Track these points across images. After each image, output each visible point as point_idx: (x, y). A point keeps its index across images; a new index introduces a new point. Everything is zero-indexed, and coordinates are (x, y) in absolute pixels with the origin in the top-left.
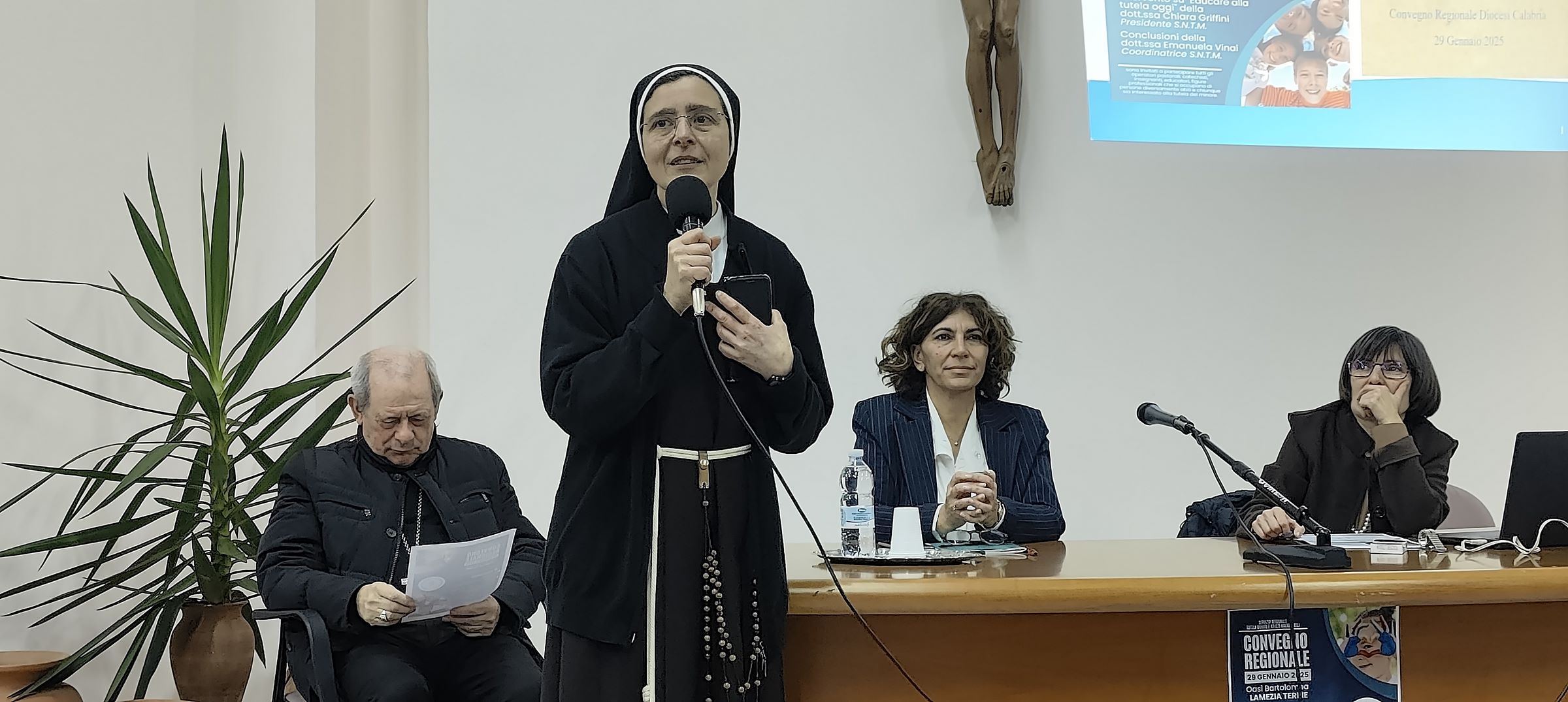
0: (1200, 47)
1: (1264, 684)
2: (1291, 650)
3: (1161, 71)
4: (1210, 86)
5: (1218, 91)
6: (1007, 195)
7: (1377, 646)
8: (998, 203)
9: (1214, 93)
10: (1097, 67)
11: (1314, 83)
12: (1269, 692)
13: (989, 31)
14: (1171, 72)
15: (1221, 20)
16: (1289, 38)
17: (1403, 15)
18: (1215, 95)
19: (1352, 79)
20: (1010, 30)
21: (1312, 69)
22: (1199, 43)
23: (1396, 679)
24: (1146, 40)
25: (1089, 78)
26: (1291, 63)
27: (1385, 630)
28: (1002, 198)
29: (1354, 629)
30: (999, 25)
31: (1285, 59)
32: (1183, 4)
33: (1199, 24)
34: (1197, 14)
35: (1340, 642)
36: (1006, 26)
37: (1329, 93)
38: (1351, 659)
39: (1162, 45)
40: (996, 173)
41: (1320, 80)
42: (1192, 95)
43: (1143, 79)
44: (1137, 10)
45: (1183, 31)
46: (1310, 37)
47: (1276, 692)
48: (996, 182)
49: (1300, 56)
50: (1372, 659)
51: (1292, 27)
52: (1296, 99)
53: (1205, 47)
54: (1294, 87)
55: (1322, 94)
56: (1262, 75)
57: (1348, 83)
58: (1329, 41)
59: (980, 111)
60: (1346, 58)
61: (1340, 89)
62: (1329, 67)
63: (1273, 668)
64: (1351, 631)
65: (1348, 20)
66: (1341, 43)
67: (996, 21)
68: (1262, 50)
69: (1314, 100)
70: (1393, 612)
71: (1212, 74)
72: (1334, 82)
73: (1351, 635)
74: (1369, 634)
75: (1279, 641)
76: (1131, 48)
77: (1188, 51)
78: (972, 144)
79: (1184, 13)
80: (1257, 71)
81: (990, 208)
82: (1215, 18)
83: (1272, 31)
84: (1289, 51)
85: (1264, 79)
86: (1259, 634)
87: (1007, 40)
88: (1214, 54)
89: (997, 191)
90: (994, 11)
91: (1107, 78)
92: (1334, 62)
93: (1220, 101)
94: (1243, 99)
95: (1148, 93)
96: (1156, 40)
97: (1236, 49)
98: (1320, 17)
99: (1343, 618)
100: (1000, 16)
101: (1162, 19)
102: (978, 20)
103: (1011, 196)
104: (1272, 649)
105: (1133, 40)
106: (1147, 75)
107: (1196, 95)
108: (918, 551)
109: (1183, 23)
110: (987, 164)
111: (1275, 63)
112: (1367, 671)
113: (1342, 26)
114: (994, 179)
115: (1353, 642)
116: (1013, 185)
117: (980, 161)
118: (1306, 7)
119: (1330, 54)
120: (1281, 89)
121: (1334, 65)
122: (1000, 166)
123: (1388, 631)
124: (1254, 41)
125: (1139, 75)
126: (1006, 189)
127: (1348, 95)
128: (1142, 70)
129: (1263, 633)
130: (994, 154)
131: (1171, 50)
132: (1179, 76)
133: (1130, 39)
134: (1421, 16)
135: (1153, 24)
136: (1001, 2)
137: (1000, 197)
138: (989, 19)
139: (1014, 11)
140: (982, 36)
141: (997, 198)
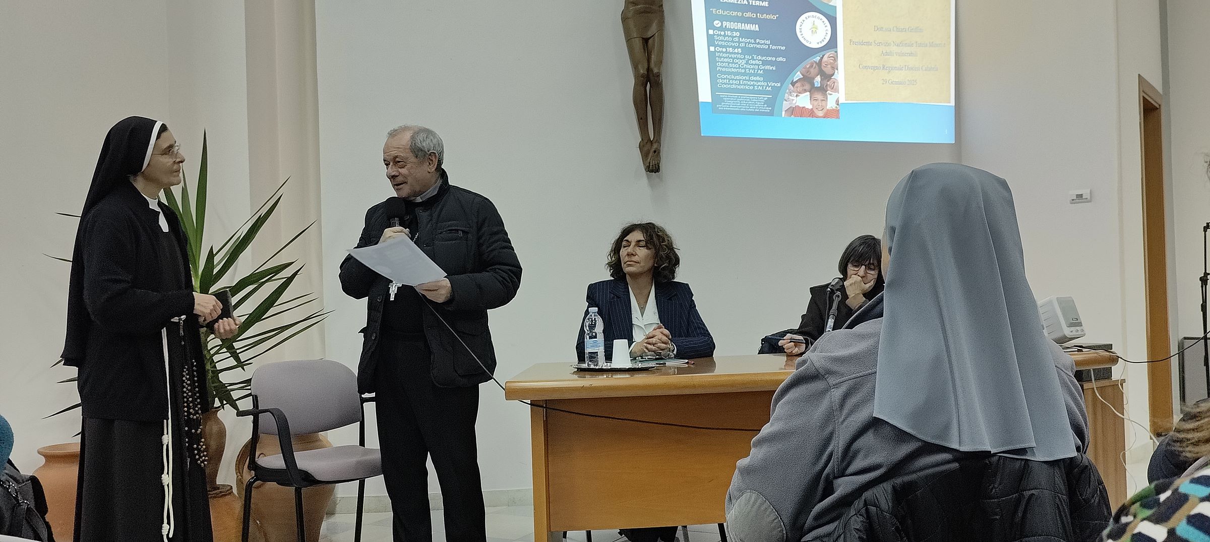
0: (759, 83)
3: (739, 97)
4: (766, 106)
5: (770, 108)
6: (657, 167)
8: (652, 171)
9: (768, 109)
10: (705, 94)
11: (820, 104)
13: (646, 72)
14: (745, 97)
15: (771, 68)
16: (807, 79)
17: (866, 67)
18: (769, 111)
19: (840, 102)
20: (658, 73)
21: (819, 96)
22: (759, 81)
24: (731, 79)
25: (700, 101)
26: (808, 93)
30: (652, 71)
31: (805, 91)
32: (751, 59)
33: (759, 71)
34: (759, 65)
36: (655, 71)
37: (828, 110)
39: (740, 82)
40: (651, 154)
41: (824, 103)
42: (756, 110)
43: (730, 101)
44: (726, 62)
45: (750, 75)
46: (818, 79)
48: (650, 159)
49: (813, 90)
51: (808, 74)
52: (811, 114)
53: (763, 83)
54: (809, 107)
55: (825, 111)
56: (793, 100)
57: (838, 104)
58: (828, 81)
59: (641, 119)
60: (837, 91)
61: (834, 108)
62: (828, 96)
65: (837, 70)
66: (834, 83)
67: (650, 68)
68: (793, 86)
69: (821, 114)
71: (767, 98)
72: (831, 104)
76: (724, 84)
77: (754, 85)
79: (751, 64)
80: (790, 97)
81: (647, 174)
82: (767, 67)
83: (798, 76)
84: (807, 87)
85: (794, 102)
87: (656, 78)
88: (768, 87)
89: (651, 165)
90: (649, 62)
91: (711, 101)
92: (831, 93)
93: (771, 114)
94: (783, 113)
95: (733, 109)
96: (736, 80)
97: (779, 85)
98: (822, 67)
100: (652, 65)
101: (739, 68)
103: (659, 166)
105: (724, 79)
106: (732, 99)
107: (758, 110)
108: (629, 364)
109: (751, 70)
110: (646, 149)
111: (800, 93)
113: (834, 73)
114: (649, 157)
116: (660, 161)
117: (641, 147)
119: (829, 88)
120: (803, 107)
121: (831, 94)
122: (652, 150)
125: (728, 99)
126: (656, 163)
127: (838, 110)
128: (729, 96)
130: (649, 144)
131: (745, 85)
132: (749, 100)
133: (722, 79)
134: (875, 68)
135: (734, 70)
136: (653, 56)
137: (653, 168)
138: (646, 66)
139: (660, 62)
140: (642, 76)
141: (650, 168)
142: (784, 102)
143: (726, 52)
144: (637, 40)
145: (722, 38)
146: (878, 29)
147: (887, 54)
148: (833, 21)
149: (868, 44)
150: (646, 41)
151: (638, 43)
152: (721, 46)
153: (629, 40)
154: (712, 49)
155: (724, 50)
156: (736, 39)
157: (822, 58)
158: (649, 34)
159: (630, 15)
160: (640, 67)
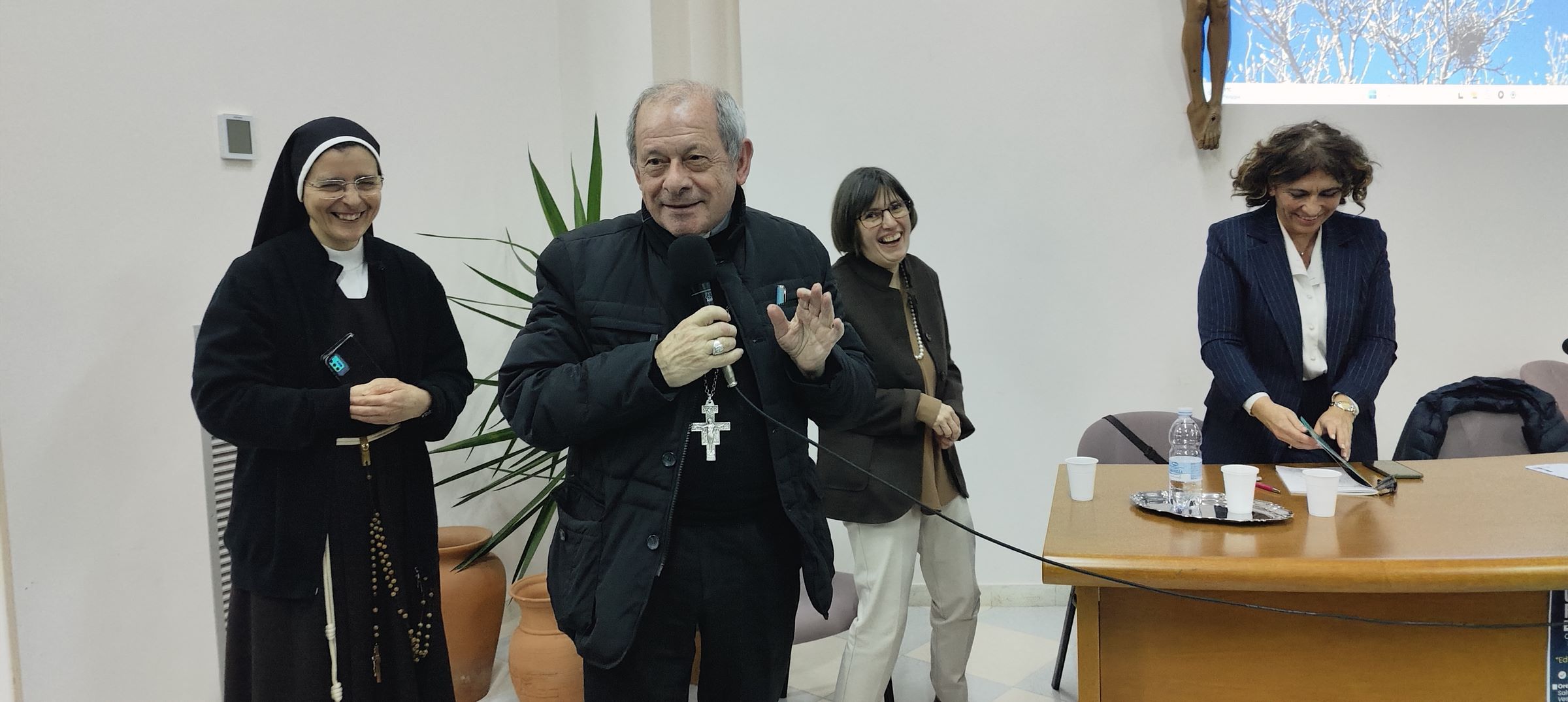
6: (1215, 141)
8: (1205, 147)
20: (1224, 2)
28: (1212, 144)
40: (1205, 125)
48: (1204, 130)
78: (1184, 98)
87: (1220, 9)
89: (1205, 138)
103: (1218, 138)
110: (1197, 116)
114: (1203, 127)
116: (1221, 133)
117: (1191, 112)
122: (1211, 116)
126: (1214, 136)
130: (1204, 108)
137: (1210, 143)
141: (1206, 144)
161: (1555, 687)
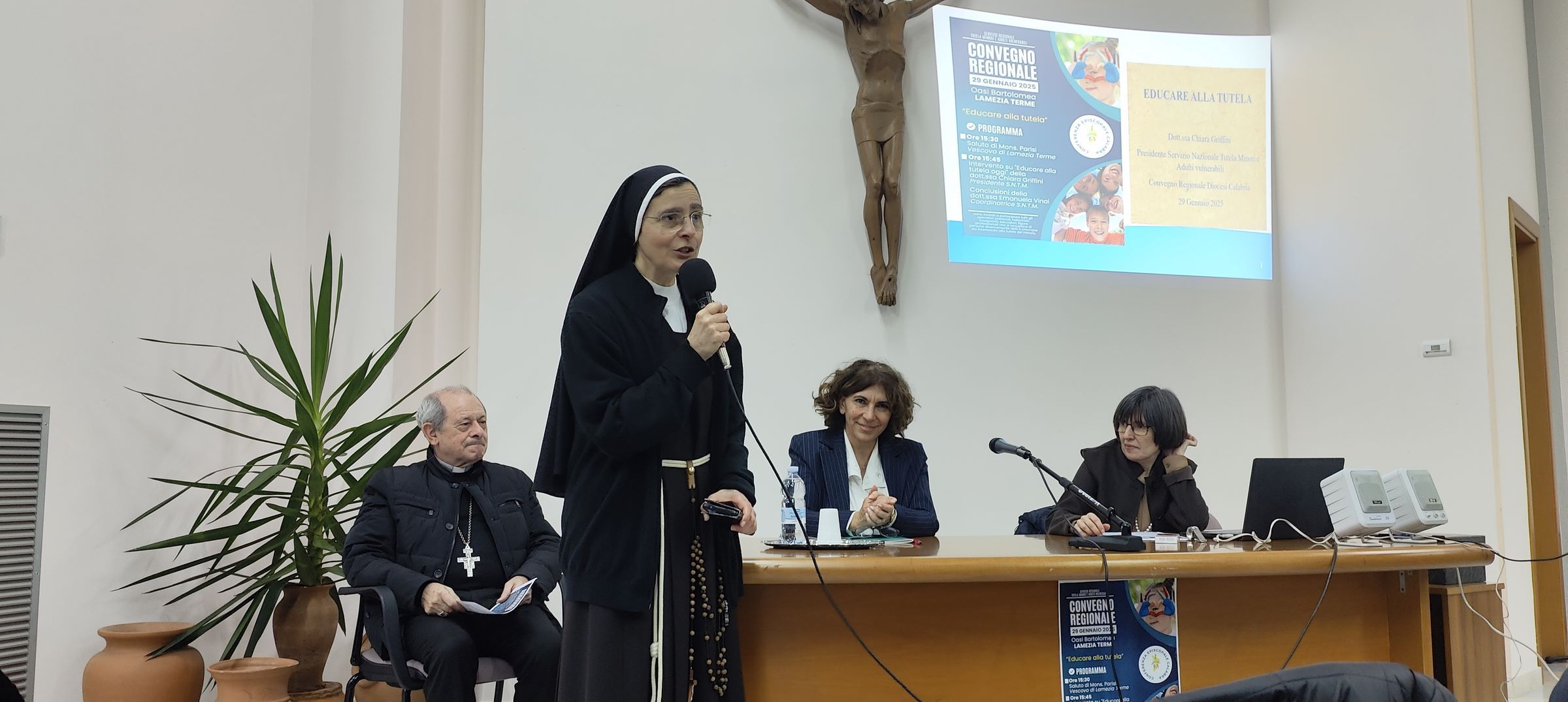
0: (1023, 200)
1: (1084, 636)
2: (1103, 611)
3: (998, 216)
4: (1030, 227)
5: (1036, 230)
6: (892, 298)
7: (1162, 609)
8: (886, 304)
9: (1034, 232)
10: (954, 211)
11: (1100, 227)
12: (1088, 642)
13: (880, 183)
14: (1004, 216)
15: (1038, 181)
16: (1083, 195)
17: (1158, 184)
18: (1035, 234)
19: (1125, 225)
20: (895, 184)
21: (1098, 217)
22: (1023, 197)
23: (1175, 632)
24: (987, 194)
25: (948, 219)
26: (1084, 213)
27: (1167, 597)
29: (1146, 596)
30: (888, 182)
31: (1081, 210)
32: (1012, 171)
33: (1023, 184)
34: (1022, 177)
35: (1136, 606)
36: (892, 180)
37: (1109, 234)
38: (1144, 618)
39: (998, 198)
40: (884, 283)
41: (1104, 225)
42: (1018, 232)
43: (985, 221)
44: (981, 173)
45: (1012, 189)
46: (1097, 196)
47: (1092, 642)
48: (884, 289)
49: (1090, 208)
50: (1158, 618)
51: (1085, 188)
52: (1088, 238)
53: (1027, 200)
54: (1086, 230)
55: (1106, 234)
56: (1065, 221)
57: (1122, 228)
58: (1110, 199)
59: (874, 239)
60: (1121, 211)
61: (1117, 231)
62: (1110, 217)
63: (1090, 625)
64: (1143, 598)
65: (1122, 185)
66: (1117, 201)
67: (885, 177)
68: (1065, 203)
69: (1100, 238)
70: (1172, 584)
71: (1032, 218)
72: (1113, 227)
73: (1144, 601)
74: (1156, 601)
75: (1094, 605)
76: (978, 199)
77: (1016, 202)
78: (867, 263)
79: (1012, 176)
80: (1062, 218)
81: (880, 308)
82: (1032, 180)
83: (1072, 191)
84: (1083, 205)
85: (1067, 223)
86: (1080, 600)
87: (892, 190)
88: (1033, 205)
89: (885, 295)
90: (884, 170)
91: (961, 220)
92: (1113, 213)
93: (1037, 237)
94: (1053, 236)
95: (989, 230)
96: (993, 195)
97: (1048, 202)
98: (1103, 182)
99: (1138, 589)
100: (888, 174)
101: (998, 180)
102: (873, 176)
103: (894, 298)
104: (1089, 610)
105: (979, 193)
106: (988, 218)
107: (1021, 232)
108: (838, 541)
109: (1012, 183)
110: (878, 276)
111: (1074, 212)
112: (1157, 627)
113: (1117, 190)
114: (883, 286)
115: (1145, 606)
116: (896, 291)
117: (873, 274)
118: (1094, 176)
119: (1110, 208)
120: (1078, 230)
121: (1113, 215)
122: (887, 278)
123: (1169, 598)
124: (1060, 196)
125: (983, 218)
126: (891, 294)
127: (1123, 236)
128: (984, 215)
129: (1083, 599)
130: (883, 270)
131: (1004, 201)
132: (1009, 219)
133: (976, 193)
134: (1170, 185)
135: (992, 183)
136: (889, 164)
137: (888, 300)
138: (880, 176)
139: (898, 171)
140: (876, 187)
141: (884, 300)
142: (1055, 223)
143: (982, 161)
144: (870, 144)
145: (976, 144)
146: (1172, 137)
147: (1184, 168)
148: (1116, 127)
149: (1162, 155)
150: (881, 144)
151: (871, 148)
152: (975, 154)
153: (860, 143)
154: (964, 157)
155: (979, 158)
156: (995, 146)
157: (1102, 170)
158: (885, 138)
159: (862, 113)
160: (873, 177)
161: (1067, 681)
